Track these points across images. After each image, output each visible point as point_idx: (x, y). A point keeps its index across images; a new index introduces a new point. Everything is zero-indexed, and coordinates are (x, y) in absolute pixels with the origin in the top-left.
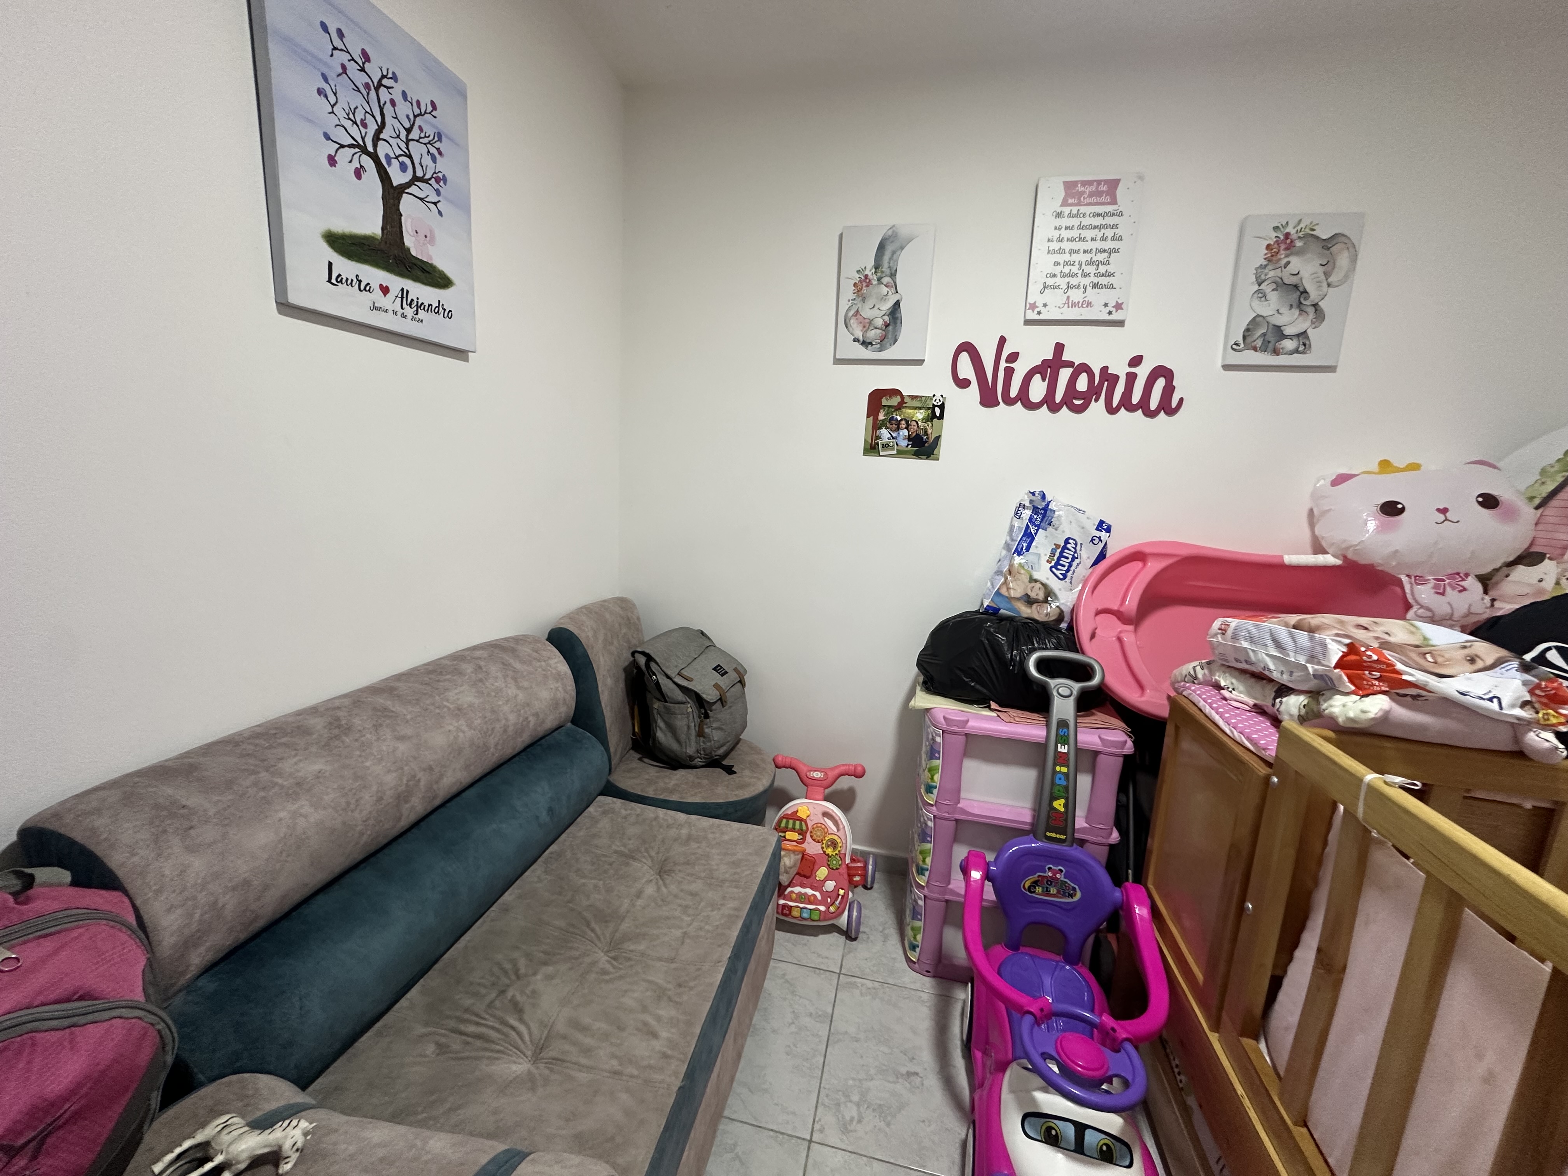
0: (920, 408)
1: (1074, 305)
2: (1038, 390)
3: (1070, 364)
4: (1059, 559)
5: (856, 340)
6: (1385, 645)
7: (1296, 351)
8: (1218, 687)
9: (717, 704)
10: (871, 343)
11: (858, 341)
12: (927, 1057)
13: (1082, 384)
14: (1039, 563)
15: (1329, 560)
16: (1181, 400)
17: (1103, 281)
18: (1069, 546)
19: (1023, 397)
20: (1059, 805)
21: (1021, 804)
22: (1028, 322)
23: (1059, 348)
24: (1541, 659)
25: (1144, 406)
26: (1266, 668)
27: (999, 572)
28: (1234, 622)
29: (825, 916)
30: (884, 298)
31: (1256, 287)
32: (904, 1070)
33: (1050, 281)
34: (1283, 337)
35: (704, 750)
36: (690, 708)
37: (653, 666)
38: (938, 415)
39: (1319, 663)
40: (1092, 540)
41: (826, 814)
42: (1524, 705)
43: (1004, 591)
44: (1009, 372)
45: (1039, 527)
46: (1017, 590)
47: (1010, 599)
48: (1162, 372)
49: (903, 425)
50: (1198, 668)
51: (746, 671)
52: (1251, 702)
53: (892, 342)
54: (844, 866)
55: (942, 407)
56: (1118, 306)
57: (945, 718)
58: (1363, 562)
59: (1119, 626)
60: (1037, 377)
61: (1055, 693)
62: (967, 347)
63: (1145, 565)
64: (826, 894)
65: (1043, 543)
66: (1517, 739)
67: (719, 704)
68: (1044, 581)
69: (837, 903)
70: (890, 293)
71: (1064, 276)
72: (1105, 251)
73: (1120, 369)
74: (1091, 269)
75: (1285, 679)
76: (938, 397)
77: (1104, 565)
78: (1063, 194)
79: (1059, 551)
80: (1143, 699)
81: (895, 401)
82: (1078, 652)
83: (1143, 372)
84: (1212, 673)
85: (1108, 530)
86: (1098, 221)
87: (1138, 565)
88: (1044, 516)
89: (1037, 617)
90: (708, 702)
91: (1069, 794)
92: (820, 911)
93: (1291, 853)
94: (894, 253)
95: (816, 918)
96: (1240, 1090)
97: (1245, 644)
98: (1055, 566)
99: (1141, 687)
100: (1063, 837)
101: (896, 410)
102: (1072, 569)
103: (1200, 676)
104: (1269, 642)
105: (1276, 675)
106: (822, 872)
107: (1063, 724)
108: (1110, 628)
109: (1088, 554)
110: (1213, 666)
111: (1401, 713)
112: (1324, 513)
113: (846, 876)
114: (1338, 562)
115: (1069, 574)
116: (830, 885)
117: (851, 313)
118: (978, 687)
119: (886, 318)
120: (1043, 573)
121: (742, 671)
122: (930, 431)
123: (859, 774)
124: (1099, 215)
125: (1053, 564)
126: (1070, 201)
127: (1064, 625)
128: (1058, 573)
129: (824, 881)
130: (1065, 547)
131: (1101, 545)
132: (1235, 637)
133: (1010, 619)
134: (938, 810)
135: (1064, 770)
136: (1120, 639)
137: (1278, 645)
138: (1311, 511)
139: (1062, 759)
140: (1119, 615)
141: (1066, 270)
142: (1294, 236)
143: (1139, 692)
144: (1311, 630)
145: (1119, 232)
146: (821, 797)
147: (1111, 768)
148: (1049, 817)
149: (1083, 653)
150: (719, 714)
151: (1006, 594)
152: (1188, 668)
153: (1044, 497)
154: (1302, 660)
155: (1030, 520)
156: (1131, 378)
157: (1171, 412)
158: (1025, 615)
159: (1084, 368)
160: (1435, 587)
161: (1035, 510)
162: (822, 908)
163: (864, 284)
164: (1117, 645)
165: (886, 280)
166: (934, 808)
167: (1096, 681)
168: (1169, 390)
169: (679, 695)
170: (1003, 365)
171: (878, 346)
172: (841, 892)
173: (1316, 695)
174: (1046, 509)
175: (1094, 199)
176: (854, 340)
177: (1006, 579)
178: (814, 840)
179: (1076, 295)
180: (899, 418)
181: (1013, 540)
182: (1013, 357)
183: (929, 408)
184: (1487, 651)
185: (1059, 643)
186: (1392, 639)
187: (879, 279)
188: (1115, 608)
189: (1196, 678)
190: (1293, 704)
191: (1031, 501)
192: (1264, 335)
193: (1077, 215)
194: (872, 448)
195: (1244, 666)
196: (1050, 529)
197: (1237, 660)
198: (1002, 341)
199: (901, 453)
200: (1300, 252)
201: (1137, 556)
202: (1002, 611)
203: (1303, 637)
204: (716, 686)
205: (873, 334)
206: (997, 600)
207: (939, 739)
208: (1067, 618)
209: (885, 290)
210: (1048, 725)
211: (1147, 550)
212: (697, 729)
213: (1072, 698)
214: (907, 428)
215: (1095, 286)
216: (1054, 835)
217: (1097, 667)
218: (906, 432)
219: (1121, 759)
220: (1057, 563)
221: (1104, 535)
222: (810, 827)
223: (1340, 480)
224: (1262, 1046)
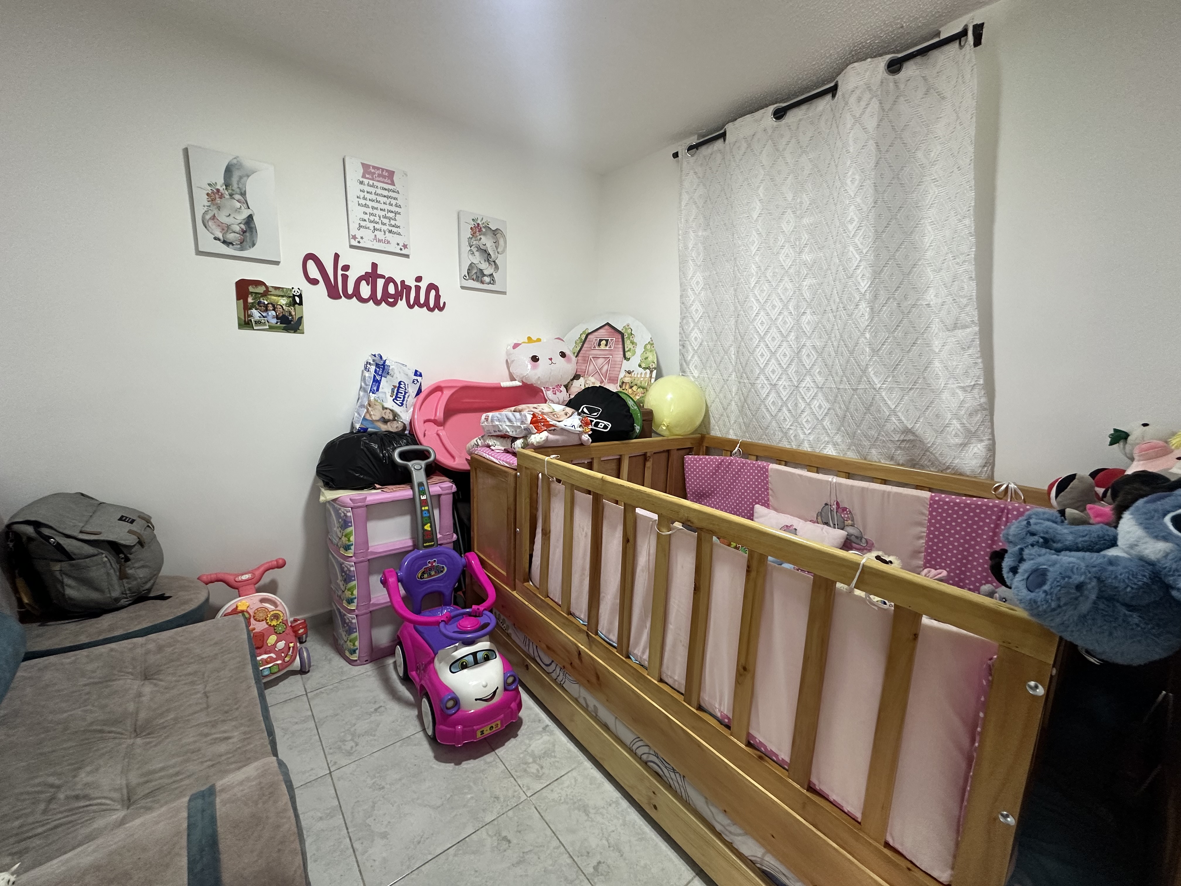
0: (283, 296)
1: (380, 241)
2: (365, 290)
3: (382, 277)
4: (397, 394)
5: (216, 239)
6: (543, 413)
7: (490, 283)
8: (489, 446)
9: (136, 547)
10: (231, 243)
11: (219, 240)
12: (382, 696)
13: (391, 289)
14: (386, 397)
15: (517, 383)
16: (444, 303)
17: (394, 229)
18: (401, 386)
19: (357, 294)
20: (427, 527)
21: (404, 538)
22: (352, 247)
23: (374, 266)
24: (583, 411)
25: (426, 304)
26: (507, 431)
27: (362, 406)
28: (490, 414)
29: (280, 668)
30: (238, 210)
31: (469, 248)
32: (372, 710)
33: (363, 224)
34: (485, 275)
35: (130, 589)
36: (105, 557)
37: (46, 532)
38: (298, 302)
39: (525, 424)
40: (413, 382)
41: (263, 600)
42: (580, 426)
43: (368, 417)
44: (345, 278)
45: (381, 376)
46: (376, 415)
47: (373, 421)
48: (432, 287)
49: (270, 307)
50: (478, 440)
51: (151, 518)
52: (503, 448)
53: (251, 245)
54: (288, 628)
55: (300, 296)
56: (405, 246)
57: (350, 499)
58: (529, 383)
59: (437, 428)
60: (363, 283)
61: (413, 469)
62: (310, 256)
63: (442, 393)
64: (278, 653)
65: (386, 386)
66: (580, 439)
67: (138, 547)
68: (391, 408)
69: (290, 653)
70: (243, 208)
71: (371, 222)
72: (392, 212)
73: (411, 283)
74: (386, 221)
75: (514, 434)
76: (296, 289)
77: (422, 396)
78: (362, 171)
79: (396, 389)
80: (456, 463)
81: (261, 289)
82: (418, 444)
83: (423, 285)
84: (485, 441)
85: (421, 375)
86: (386, 193)
87: (439, 393)
88: (384, 369)
89: (391, 430)
90: (126, 546)
91: (430, 519)
92: (278, 664)
93: (528, 500)
94: (241, 178)
95: (276, 670)
96: (527, 603)
97: (497, 423)
98: (396, 399)
99: (453, 457)
100: (433, 543)
101: (262, 296)
102: (406, 399)
103: (480, 444)
104: (506, 420)
105: (511, 434)
106: (272, 639)
107: (421, 484)
108: (433, 429)
109: (412, 390)
110: (484, 438)
111: (551, 437)
112: (513, 361)
113: (292, 634)
114: (521, 384)
115: (405, 402)
116: (281, 645)
117: (208, 217)
118: (365, 478)
119: (243, 226)
120: (390, 403)
121: (147, 518)
122: (293, 313)
123: (281, 565)
124: (385, 189)
125: (394, 397)
126: (367, 176)
127: (407, 432)
128: (398, 402)
129: (275, 645)
130: (399, 387)
131: (418, 384)
132: (492, 421)
133: (375, 433)
134: (356, 558)
135: (427, 508)
136: (438, 435)
137: (510, 420)
138: (507, 361)
139: (424, 503)
140: (435, 422)
141: (372, 218)
142: (481, 226)
143: (453, 460)
144: (520, 411)
145: (399, 202)
146: (254, 591)
147: (447, 501)
148: (423, 535)
149: (421, 444)
150: (138, 554)
151: (370, 419)
152: (474, 441)
153: (381, 357)
154: (519, 424)
155: (375, 371)
156: (418, 288)
157: (441, 309)
158: (384, 430)
159: (390, 280)
160: (553, 391)
161: (377, 365)
162: (279, 662)
163: (217, 196)
164: (437, 437)
165: (238, 197)
166: (353, 558)
167: (432, 458)
168: (438, 297)
169: (89, 549)
170: (340, 272)
171: (239, 246)
172: (291, 645)
173: (525, 437)
174: (384, 364)
175: (381, 179)
176: (215, 238)
177: (368, 409)
178: (259, 621)
179: (380, 235)
180: (266, 303)
181: (367, 385)
182: (346, 268)
183: (290, 297)
184: (570, 410)
185: (408, 442)
186: (544, 411)
187: (231, 195)
188: (433, 418)
189: (478, 445)
190: (519, 443)
191: (374, 361)
192: (476, 273)
193: (373, 186)
194: (246, 323)
195: (498, 433)
196: (388, 377)
197: (495, 431)
198: (337, 257)
199: (272, 328)
200: (484, 234)
201: (438, 389)
202: (369, 430)
203: (517, 415)
204: (130, 532)
205: (231, 237)
206: (364, 423)
207: (349, 514)
208: (408, 428)
209: (238, 205)
210: (412, 488)
211: (443, 385)
212: (118, 574)
213: (422, 470)
214: (274, 310)
215: (390, 232)
216: (428, 544)
217: (431, 451)
218: (274, 313)
219: (452, 495)
220: (396, 397)
221: (419, 378)
222: (252, 614)
223: (516, 346)
224: (531, 583)
